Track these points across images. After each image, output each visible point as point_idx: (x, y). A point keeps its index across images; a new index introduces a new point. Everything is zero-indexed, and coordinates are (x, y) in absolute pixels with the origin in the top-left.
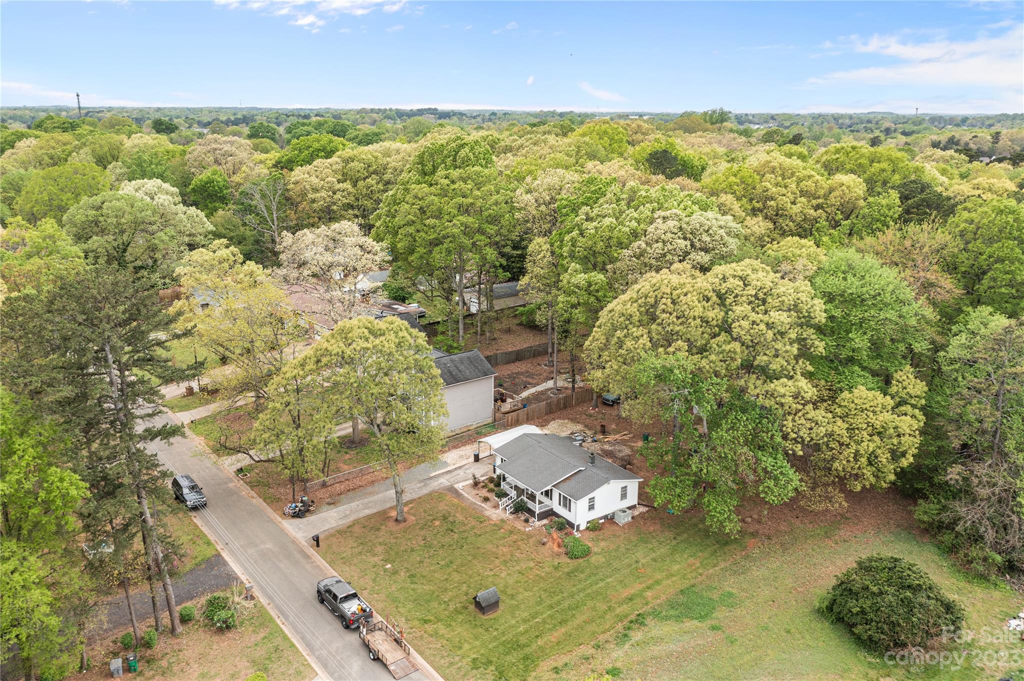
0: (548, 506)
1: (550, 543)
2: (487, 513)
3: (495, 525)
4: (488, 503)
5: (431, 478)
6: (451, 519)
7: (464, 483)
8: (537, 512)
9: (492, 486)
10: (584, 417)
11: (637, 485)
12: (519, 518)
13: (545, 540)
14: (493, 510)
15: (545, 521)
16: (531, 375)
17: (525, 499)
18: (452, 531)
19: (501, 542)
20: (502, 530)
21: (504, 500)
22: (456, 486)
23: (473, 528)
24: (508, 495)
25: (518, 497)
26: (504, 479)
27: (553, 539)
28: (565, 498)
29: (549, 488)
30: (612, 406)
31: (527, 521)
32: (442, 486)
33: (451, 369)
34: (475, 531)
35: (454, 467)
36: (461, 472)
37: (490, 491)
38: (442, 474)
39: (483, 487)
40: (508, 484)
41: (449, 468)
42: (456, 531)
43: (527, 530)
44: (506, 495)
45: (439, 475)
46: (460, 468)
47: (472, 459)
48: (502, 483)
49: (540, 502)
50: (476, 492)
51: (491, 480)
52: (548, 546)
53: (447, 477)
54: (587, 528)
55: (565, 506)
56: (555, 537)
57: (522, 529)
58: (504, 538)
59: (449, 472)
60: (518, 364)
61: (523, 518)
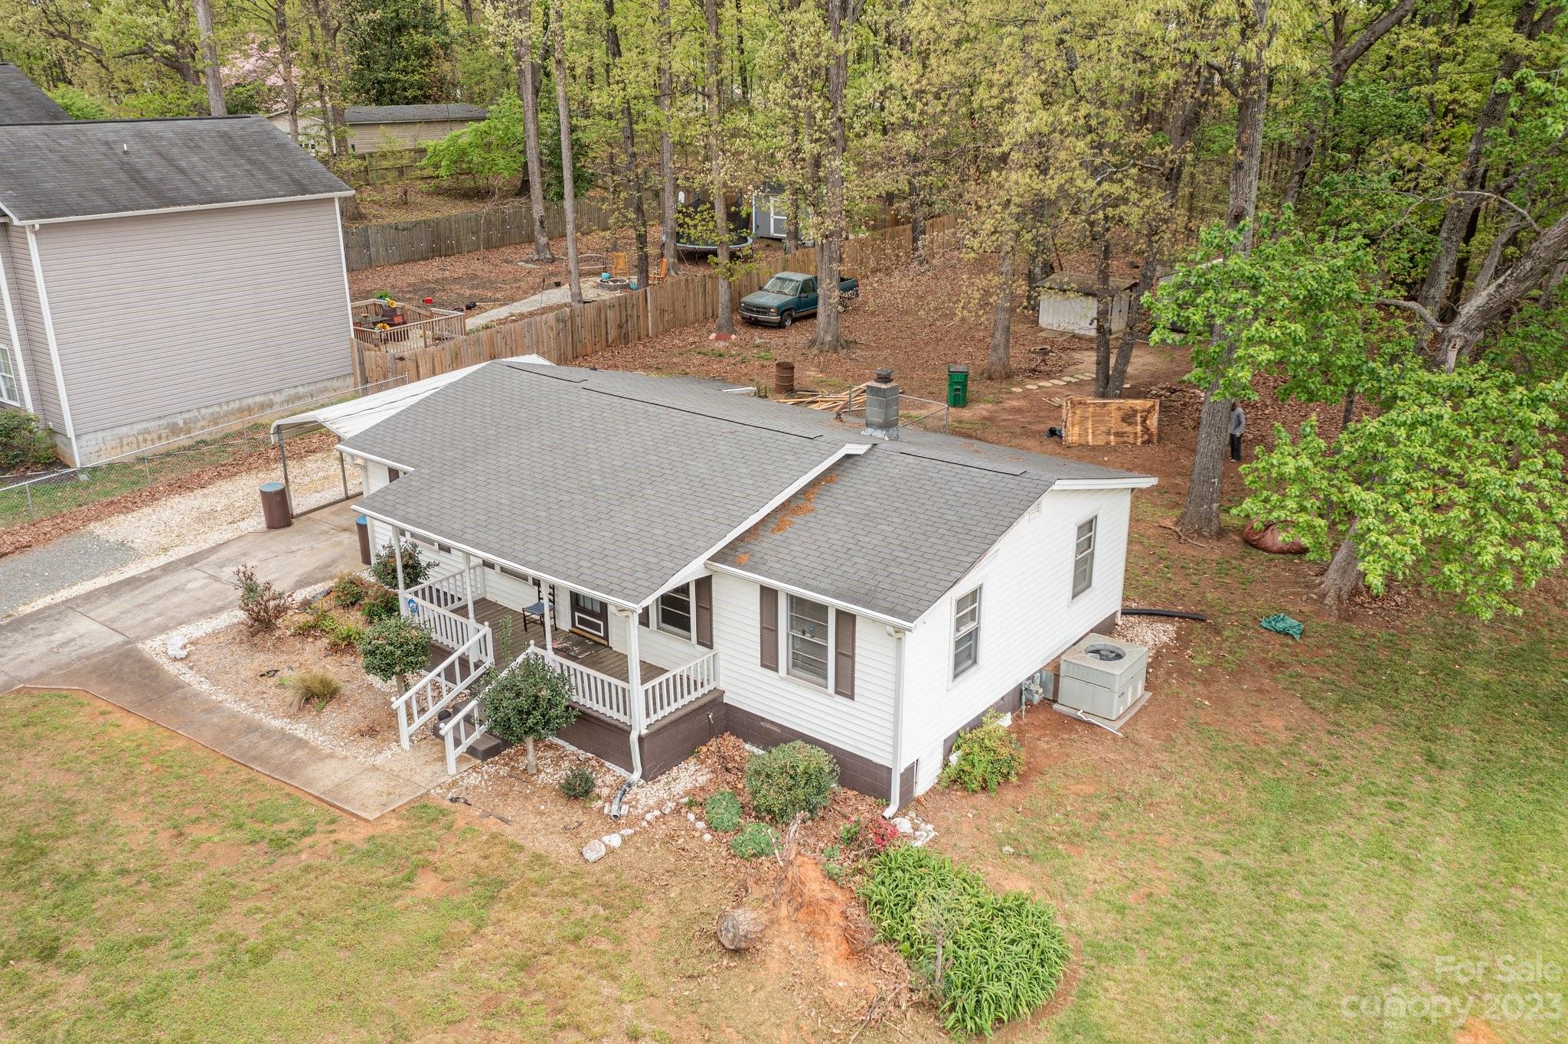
0: (689, 683)
1: (786, 940)
2: (325, 776)
3: (376, 850)
4: (333, 716)
5: (18, 624)
6: (65, 857)
7: (205, 627)
8: (640, 724)
9: (353, 621)
10: (697, 359)
11: (1126, 501)
12: (526, 776)
13: (746, 919)
14: (362, 753)
15: (688, 776)
16: (489, 284)
17: (551, 658)
18: (48, 953)
19: (425, 986)
20: (427, 884)
21: (423, 681)
22: (150, 647)
23: (216, 901)
24: (443, 653)
25: (500, 660)
26: (414, 572)
27: (803, 905)
28: (808, 613)
29: (690, 573)
30: (780, 326)
31: (578, 790)
32: (65, 655)
33: (139, 162)
34: (233, 920)
35: (163, 560)
36: (195, 580)
37: (344, 645)
38: (90, 597)
39: (305, 632)
40: (439, 597)
41: (132, 570)
42: (85, 948)
43: (594, 851)
44: (428, 652)
45: (70, 605)
46: (191, 560)
47: (258, 521)
48: (404, 594)
49: (650, 671)
50: (263, 660)
51: (350, 595)
52: (774, 964)
53: (109, 609)
54: (956, 781)
55: (808, 663)
56: (816, 887)
57: (560, 848)
58: (444, 944)
59: (133, 583)
60: (437, 262)
61: (553, 775)
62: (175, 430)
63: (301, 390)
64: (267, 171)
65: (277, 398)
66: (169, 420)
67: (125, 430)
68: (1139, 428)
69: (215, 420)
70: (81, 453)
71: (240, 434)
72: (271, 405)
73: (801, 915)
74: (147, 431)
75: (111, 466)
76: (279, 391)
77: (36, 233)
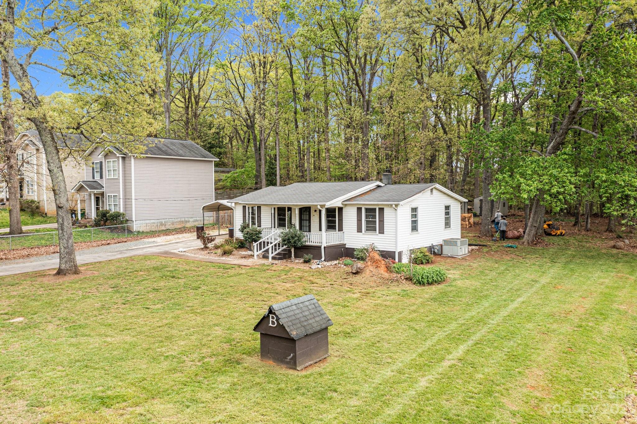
4: (232, 256)
28: (370, 212)
55: (371, 228)
62: (162, 224)
63: (198, 219)
64: (194, 152)
65: (191, 220)
66: (160, 221)
67: (148, 222)
68: (467, 223)
69: (173, 224)
70: (136, 226)
71: (180, 228)
72: (189, 222)
73: (374, 264)
74: (154, 223)
75: (143, 232)
76: (192, 218)
77: (134, 158)
